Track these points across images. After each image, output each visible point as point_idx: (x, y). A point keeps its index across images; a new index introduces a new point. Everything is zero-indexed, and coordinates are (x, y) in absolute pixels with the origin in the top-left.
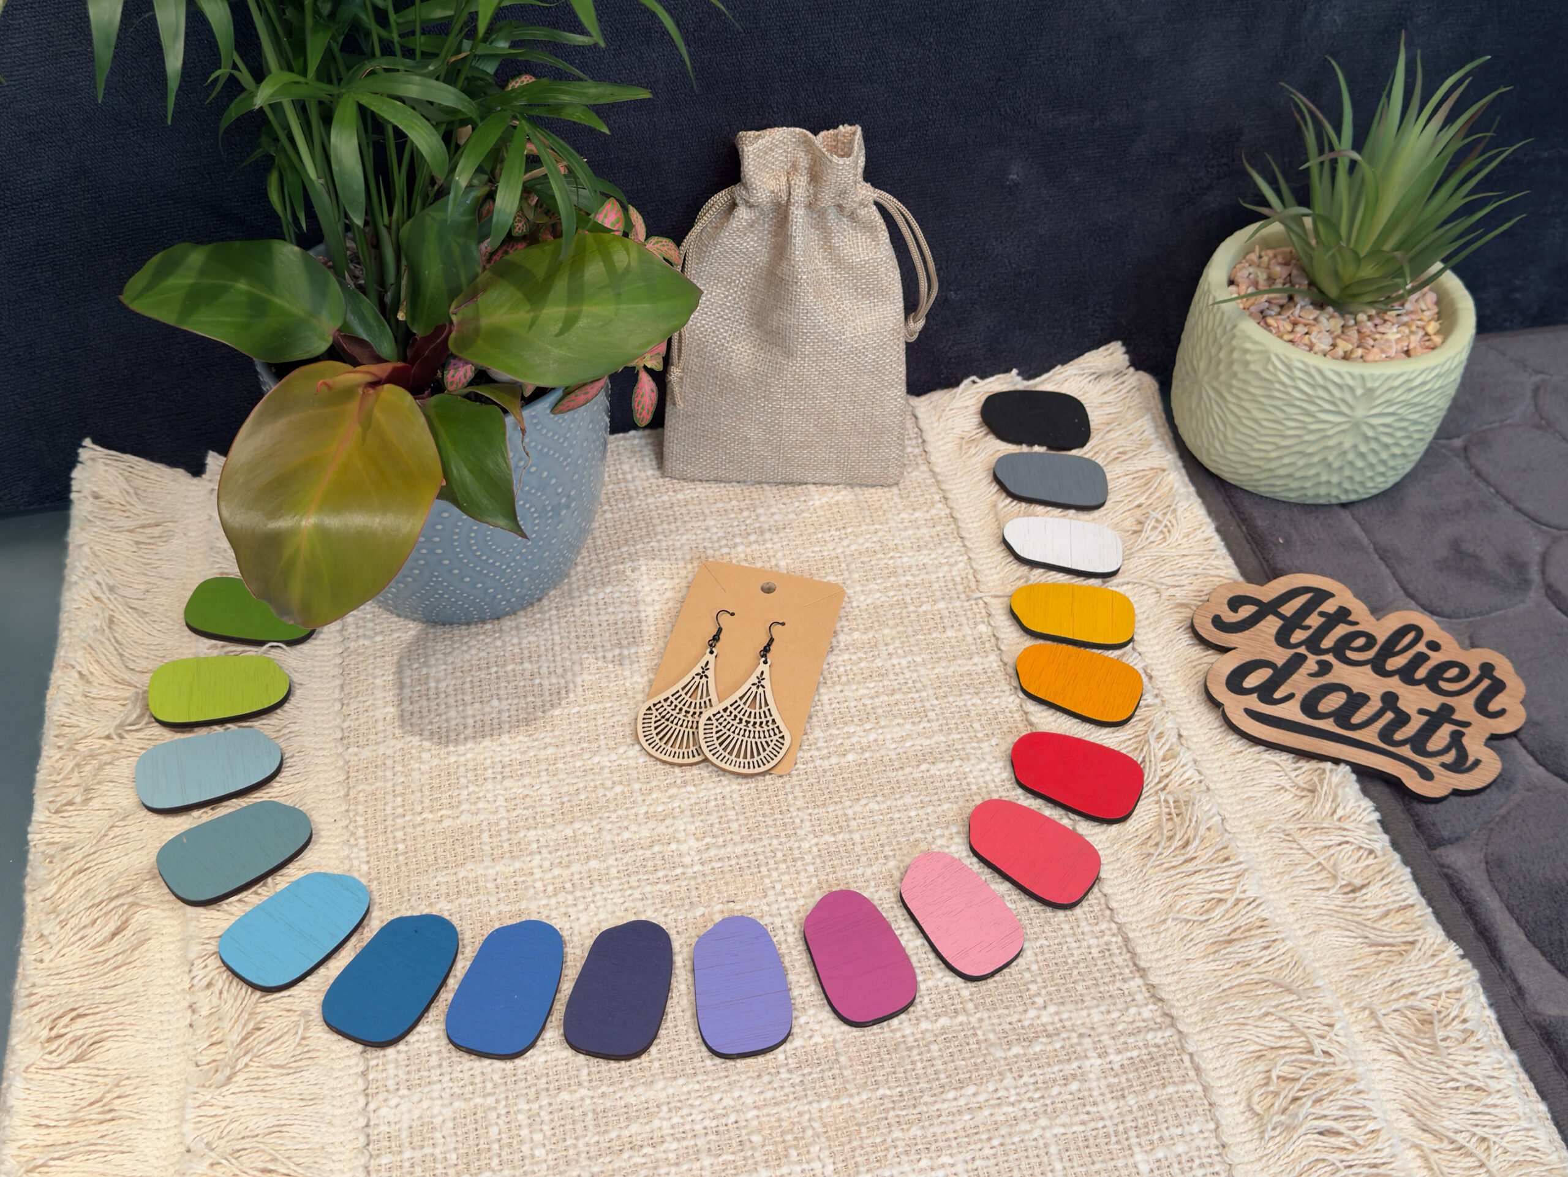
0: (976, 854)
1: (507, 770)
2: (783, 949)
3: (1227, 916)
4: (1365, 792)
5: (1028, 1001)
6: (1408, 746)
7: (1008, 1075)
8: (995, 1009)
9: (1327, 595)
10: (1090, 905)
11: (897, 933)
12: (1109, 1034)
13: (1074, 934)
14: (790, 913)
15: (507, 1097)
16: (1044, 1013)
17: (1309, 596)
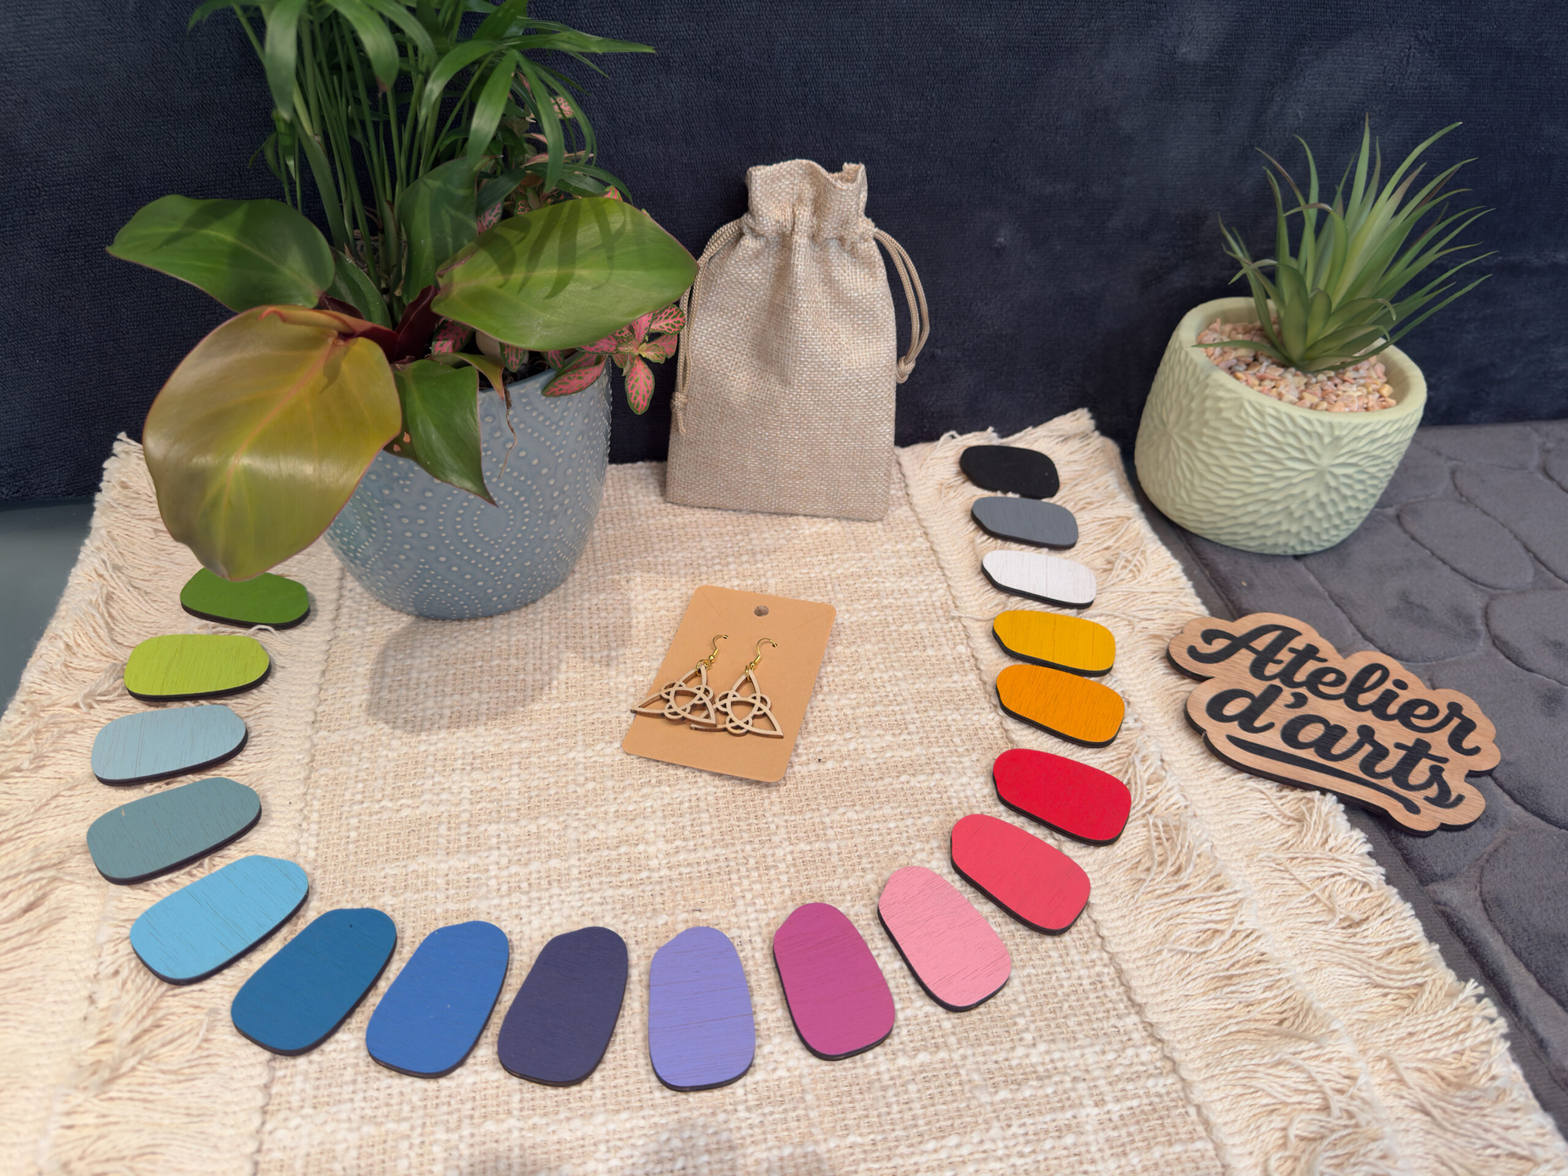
0: (957, 870)
1: (478, 761)
2: (750, 966)
3: (1225, 949)
4: (1354, 824)
5: (1016, 1037)
6: (1390, 779)
7: (995, 1124)
8: (980, 1045)
9: (1295, 634)
10: (1080, 933)
11: (874, 953)
12: (1105, 1078)
13: (1063, 963)
14: (760, 926)
15: (424, 1125)
16: (1033, 1051)
17: (1277, 633)
